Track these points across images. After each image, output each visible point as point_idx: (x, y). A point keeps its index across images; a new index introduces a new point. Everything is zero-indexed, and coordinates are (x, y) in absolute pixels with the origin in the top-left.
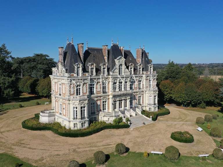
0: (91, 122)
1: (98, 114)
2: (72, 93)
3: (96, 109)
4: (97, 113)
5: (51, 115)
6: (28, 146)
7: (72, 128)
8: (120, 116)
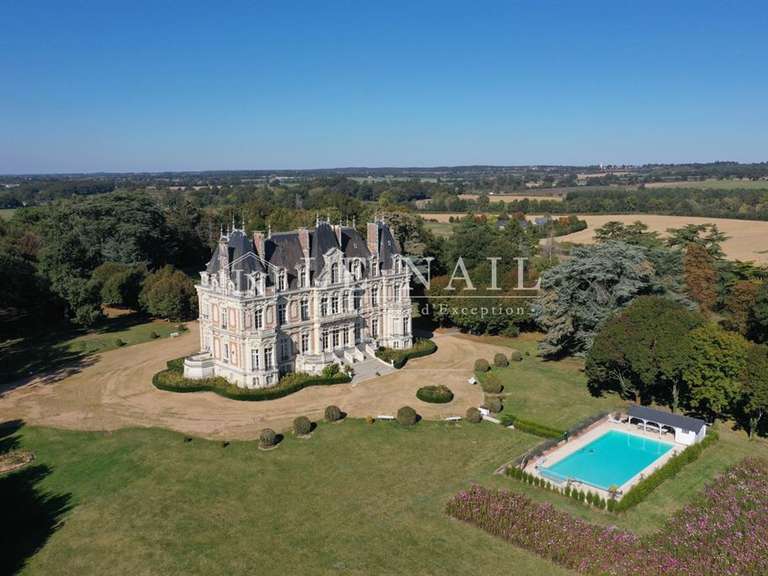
0: (282, 374)
1: (294, 360)
2: (248, 325)
3: (290, 351)
4: (292, 358)
5: (207, 363)
6: (186, 417)
7: (250, 387)
8: (335, 362)
